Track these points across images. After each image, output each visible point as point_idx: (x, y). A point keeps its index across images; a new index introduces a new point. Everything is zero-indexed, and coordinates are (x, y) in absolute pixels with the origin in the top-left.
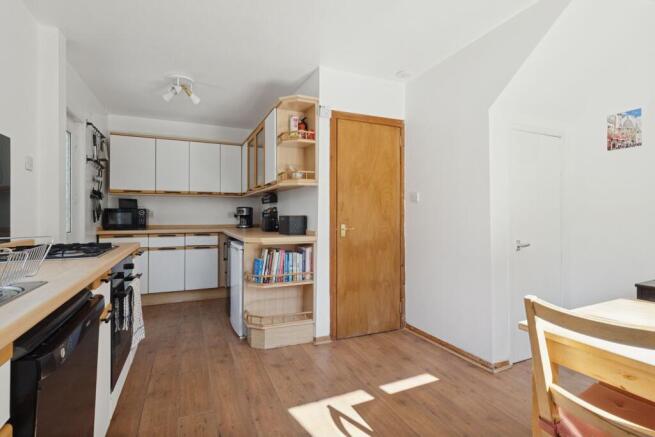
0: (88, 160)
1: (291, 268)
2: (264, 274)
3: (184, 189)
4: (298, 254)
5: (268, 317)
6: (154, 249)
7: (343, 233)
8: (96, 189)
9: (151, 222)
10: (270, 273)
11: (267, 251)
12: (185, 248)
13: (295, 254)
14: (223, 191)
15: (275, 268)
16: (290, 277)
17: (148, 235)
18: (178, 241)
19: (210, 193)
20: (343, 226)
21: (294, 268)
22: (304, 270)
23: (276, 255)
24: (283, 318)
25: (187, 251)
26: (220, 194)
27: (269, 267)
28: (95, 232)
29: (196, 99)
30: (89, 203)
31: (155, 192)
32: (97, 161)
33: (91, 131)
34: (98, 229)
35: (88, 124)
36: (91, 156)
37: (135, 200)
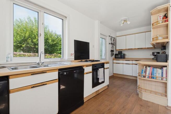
0: (109, 44)
1: (155, 74)
2: (144, 74)
3: (134, 48)
4: (159, 69)
5: (144, 89)
6: (124, 64)
8: (112, 50)
10: (145, 74)
11: (145, 67)
12: (132, 64)
13: (157, 69)
14: (146, 47)
15: (148, 73)
16: (155, 78)
17: (123, 60)
18: (130, 62)
19: (142, 48)
21: (157, 75)
22: (162, 76)
23: (148, 68)
24: (156, 93)
25: (133, 65)
26: (145, 48)
27: (145, 72)
28: (112, 59)
29: (129, 23)
30: (110, 53)
31: (126, 49)
32: (112, 44)
33: (110, 37)
34: (113, 58)
35: (109, 36)
36: (110, 43)
37: (122, 52)
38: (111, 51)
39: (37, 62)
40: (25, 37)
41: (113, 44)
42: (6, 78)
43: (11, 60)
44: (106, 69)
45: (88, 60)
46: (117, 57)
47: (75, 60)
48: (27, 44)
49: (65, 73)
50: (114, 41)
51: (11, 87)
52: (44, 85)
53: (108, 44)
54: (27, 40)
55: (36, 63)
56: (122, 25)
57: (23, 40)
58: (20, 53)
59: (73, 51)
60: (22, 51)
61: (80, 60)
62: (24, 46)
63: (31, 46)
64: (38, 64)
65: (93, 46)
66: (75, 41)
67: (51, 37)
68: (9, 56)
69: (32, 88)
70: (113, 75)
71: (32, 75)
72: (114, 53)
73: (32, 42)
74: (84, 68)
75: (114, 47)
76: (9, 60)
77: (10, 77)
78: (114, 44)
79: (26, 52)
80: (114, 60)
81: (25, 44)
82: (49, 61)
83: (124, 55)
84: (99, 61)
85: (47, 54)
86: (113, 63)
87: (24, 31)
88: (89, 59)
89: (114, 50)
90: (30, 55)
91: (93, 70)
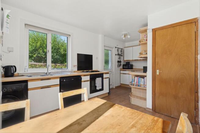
1: (140, 83)
2: (133, 83)
4: (142, 79)
7: (158, 73)
8: (119, 60)
9: (134, 67)
11: (134, 77)
13: (141, 78)
15: (135, 82)
16: (140, 86)
17: (129, 71)
20: (158, 71)
23: (136, 78)
28: (119, 69)
29: (129, 37)
30: (117, 63)
31: (133, 60)
32: (118, 54)
33: (117, 49)
34: (121, 69)
35: (116, 47)
36: (117, 54)
37: (129, 62)
38: (118, 62)
39: (46, 72)
40: (36, 46)
41: (120, 55)
42: (26, 82)
43: (27, 71)
44: (106, 78)
45: (90, 71)
46: (124, 67)
47: (78, 70)
48: (38, 54)
49: (65, 80)
50: (121, 52)
51: (29, 87)
52: (49, 87)
53: (114, 55)
54: (38, 49)
55: (44, 73)
56: (124, 38)
57: (34, 50)
58: (32, 63)
59: (76, 63)
60: (33, 61)
61: (82, 71)
62: (35, 56)
63: (42, 56)
64: (46, 73)
65: (97, 58)
66: (78, 54)
67: (63, 46)
68: (26, 68)
69: (41, 88)
70: (120, 86)
71: (41, 80)
72: (122, 63)
73: (44, 52)
74: (82, 77)
75: (122, 57)
76: (26, 70)
77: (29, 81)
78: (122, 55)
79: (37, 62)
80: (122, 70)
81: (36, 54)
82: (54, 71)
83: (132, 66)
84: (99, 71)
85: (58, 63)
86: (120, 73)
87: (35, 40)
88: (92, 69)
89: (122, 60)
90: (41, 65)
91: (91, 79)
